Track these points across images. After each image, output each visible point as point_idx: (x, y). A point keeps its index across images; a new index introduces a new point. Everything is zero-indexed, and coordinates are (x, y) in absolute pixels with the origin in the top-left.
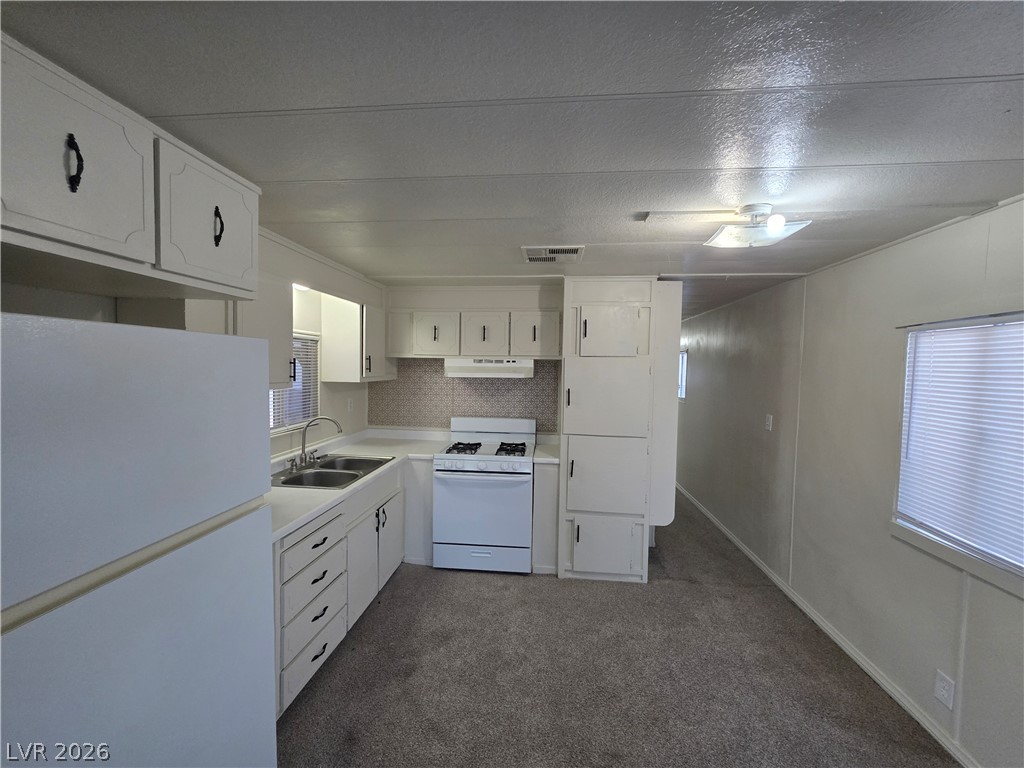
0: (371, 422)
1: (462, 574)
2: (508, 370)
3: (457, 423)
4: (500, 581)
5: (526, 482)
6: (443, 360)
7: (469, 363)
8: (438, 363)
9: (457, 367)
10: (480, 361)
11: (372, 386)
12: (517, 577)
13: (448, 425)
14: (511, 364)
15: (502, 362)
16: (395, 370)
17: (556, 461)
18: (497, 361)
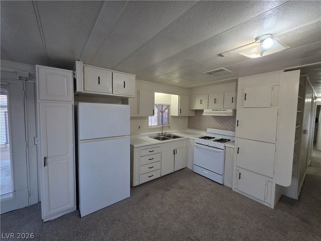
0: (188, 128)
1: (201, 176)
2: (224, 113)
3: (209, 130)
4: (210, 182)
5: (221, 152)
6: (203, 110)
7: (210, 111)
8: (202, 111)
9: (207, 112)
10: (214, 110)
11: (189, 117)
12: (217, 183)
13: (206, 130)
14: (224, 111)
15: (221, 110)
16: (194, 113)
17: (233, 147)
18: (220, 110)
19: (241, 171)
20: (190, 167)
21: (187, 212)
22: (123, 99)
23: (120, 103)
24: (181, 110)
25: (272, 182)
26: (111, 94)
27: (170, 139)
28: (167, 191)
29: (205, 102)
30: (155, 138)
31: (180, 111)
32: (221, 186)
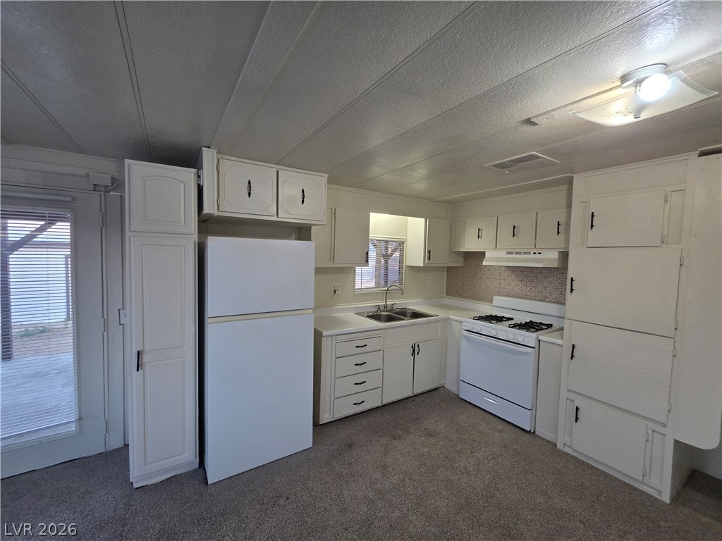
0: (447, 294)
1: (477, 409)
2: (536, 261)
3: (497, 300)
4: (500, 426)
5: (528, 353)
6: (485, 252)
7: (503, 254)
8: (482, 254)
9: (494, 258)
10: (511, 253)
11: (449, 269)
12: (517, 429)
13: (491, 301)
14: (537, 256)
15: (529, 253)
16: (461, 260)
17: (560, 342)
18: (525, 253)
19: (579, 402)
20: (451, 386)
21: (444, 492)
22: (300, 228)
23: (294, 236)
24: (429, 252)
25: (664, 435)
26: (275, 219)
27: (403, 319)
28: (395, 439)
29: (488, 234)
30: (369, 317)
31: (429, 255)
32: (528, 436)
